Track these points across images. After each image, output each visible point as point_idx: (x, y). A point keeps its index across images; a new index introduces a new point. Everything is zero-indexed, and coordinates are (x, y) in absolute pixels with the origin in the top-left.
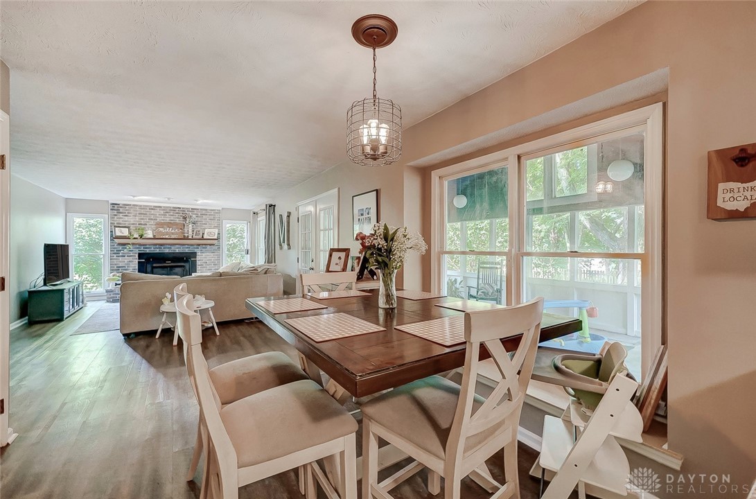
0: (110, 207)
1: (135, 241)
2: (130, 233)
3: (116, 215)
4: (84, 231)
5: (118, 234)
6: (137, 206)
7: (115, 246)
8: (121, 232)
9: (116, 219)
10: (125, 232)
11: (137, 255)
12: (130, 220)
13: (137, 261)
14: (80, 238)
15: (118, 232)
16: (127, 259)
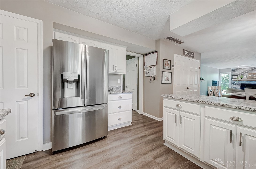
0: (232, 70)
1: (239, 80)
2: (238, 77)
3: (233, 72)
4: (227, 77)
5: (233, 78)
6: (241, 68)
7: (233, 81)
8: (235, 77)
9: (233, 74)
10: (236, 77)
11: (240, 84)
12: (238, 73)
13: (240, 86)
14: (226, 79)
15: (234, 77)
16: (236, 85)
